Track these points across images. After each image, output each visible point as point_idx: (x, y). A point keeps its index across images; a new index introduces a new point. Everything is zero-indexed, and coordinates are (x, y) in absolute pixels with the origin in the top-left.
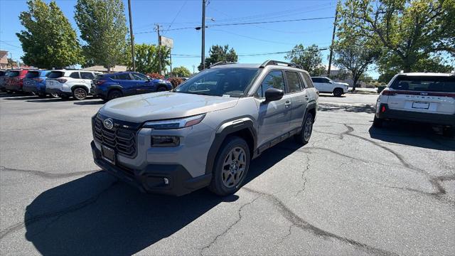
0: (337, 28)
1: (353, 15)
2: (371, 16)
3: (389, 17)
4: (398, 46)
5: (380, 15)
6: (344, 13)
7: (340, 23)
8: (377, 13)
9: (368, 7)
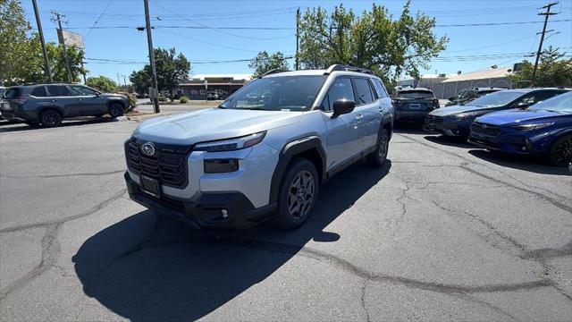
0: (300, 40)
1: (312, 29)
2: (327, 31)
3: (340, 33)
4: (351, 59)
5: (333, 30)
6: (304, 26)
7: (301, 35)
8: (331, 29)
9: (323, 22)
